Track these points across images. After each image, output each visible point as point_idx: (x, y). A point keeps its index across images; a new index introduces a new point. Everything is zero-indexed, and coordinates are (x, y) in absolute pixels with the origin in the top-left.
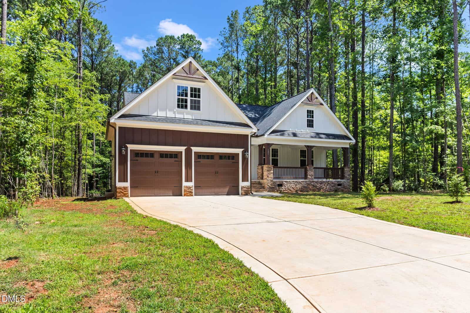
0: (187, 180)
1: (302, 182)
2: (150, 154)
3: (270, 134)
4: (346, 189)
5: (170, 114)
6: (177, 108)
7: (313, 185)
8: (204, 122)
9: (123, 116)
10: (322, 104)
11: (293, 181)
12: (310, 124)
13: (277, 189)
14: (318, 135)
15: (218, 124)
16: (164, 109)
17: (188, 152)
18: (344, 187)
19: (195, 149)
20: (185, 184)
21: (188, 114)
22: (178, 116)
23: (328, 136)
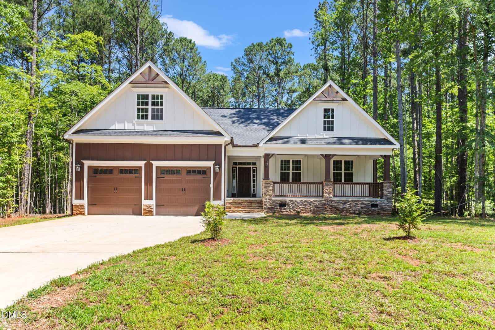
0: (146, 198)
1: (315, 201)
2: (110, 170)
3: (267, 142)
4: (384, 211)
5: (128, 126)
6: (136, 119)
7: (332, 206)
8: (166, 133)
9: (78, 132)
10: (345, 100)
11: (302, 200)
12: (329, 126)
13: (279, 210)
14: (340, 140)
15: (182, 133)
16: (121, 121)
17: (149, 167)
18: (382, 209)
19: (156, 164)
20: (145, 202)
21: (149, 125)
22: (137, 128)
23: (356, 141)
